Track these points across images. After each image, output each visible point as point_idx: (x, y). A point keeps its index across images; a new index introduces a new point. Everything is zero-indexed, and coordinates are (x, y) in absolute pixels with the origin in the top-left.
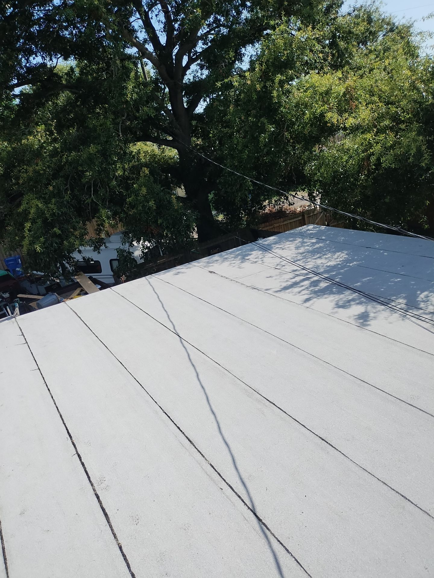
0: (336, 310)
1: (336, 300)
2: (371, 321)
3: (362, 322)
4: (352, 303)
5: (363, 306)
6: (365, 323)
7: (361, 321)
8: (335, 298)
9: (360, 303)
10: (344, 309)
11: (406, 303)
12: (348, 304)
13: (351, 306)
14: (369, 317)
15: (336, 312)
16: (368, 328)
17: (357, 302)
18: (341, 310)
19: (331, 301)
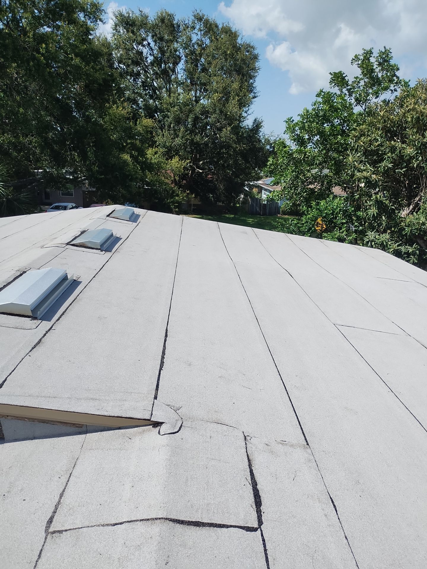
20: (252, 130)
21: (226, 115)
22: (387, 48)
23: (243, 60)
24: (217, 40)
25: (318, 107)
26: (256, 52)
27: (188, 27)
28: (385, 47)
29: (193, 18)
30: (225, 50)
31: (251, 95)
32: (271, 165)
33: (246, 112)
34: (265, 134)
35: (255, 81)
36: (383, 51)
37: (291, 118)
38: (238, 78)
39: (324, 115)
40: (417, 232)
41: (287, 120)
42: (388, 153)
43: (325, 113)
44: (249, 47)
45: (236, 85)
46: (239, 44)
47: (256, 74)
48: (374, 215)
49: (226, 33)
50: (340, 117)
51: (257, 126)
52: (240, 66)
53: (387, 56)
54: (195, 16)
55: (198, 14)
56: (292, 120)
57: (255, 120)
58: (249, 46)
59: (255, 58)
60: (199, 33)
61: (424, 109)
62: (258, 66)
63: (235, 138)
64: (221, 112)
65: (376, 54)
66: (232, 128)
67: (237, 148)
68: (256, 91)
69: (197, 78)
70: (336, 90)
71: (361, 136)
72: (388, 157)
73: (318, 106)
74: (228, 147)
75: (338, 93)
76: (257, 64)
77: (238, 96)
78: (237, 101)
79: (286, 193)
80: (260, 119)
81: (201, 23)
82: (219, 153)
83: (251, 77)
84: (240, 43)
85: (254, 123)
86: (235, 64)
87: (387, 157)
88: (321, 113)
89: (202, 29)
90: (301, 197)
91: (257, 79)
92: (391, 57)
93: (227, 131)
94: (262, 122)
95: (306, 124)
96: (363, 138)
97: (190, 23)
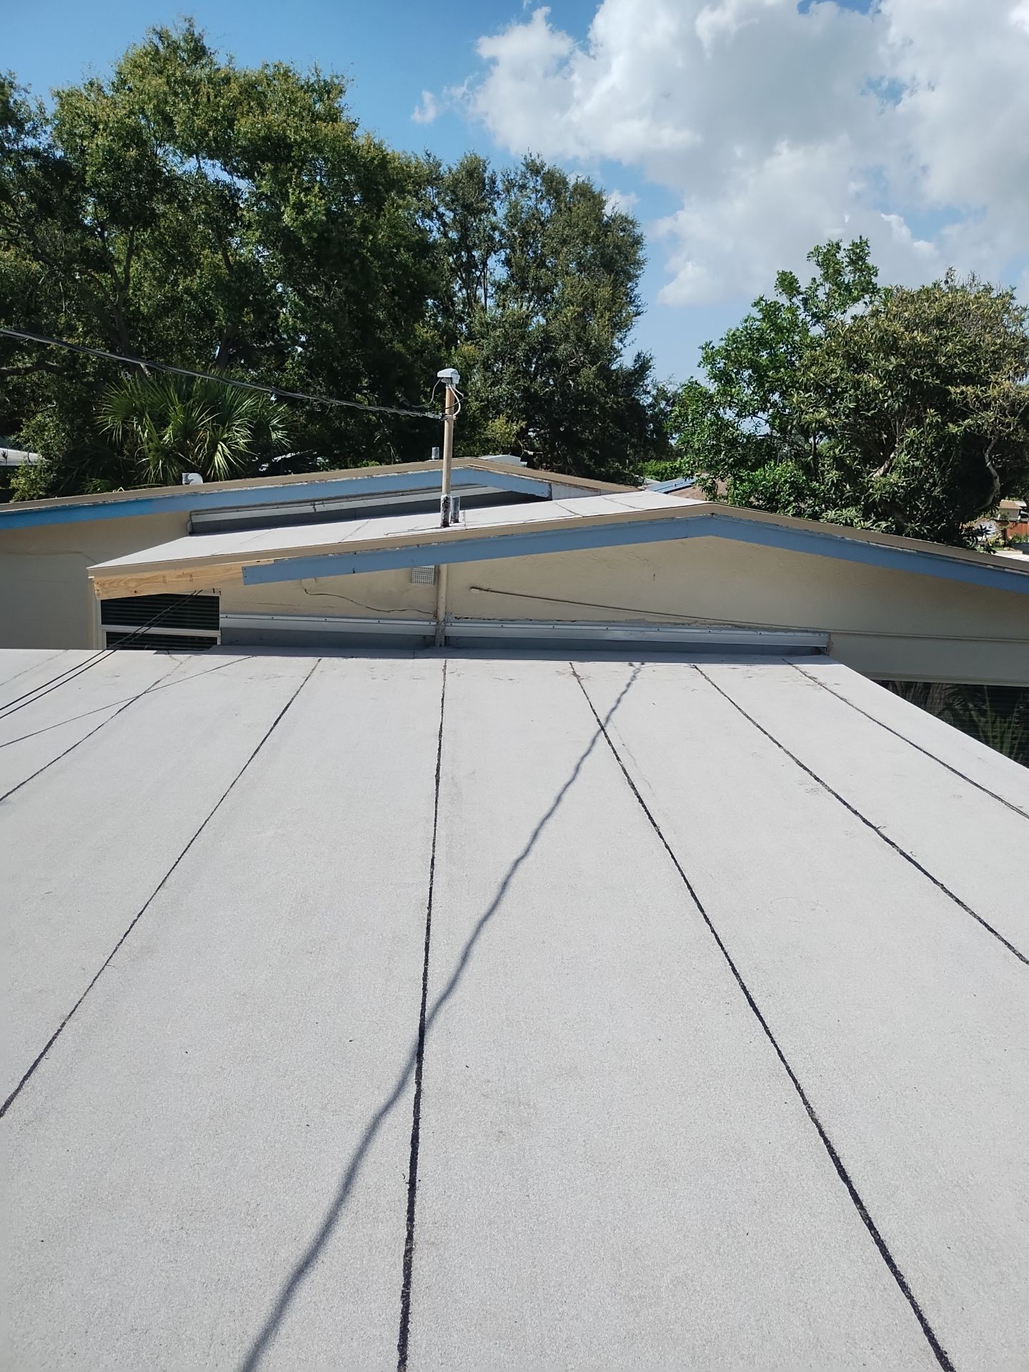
20: (631, 374)
21: (588, 344)
22: (864, 239)
23: (617, 247)
24: (570, 209)
25: (752, 325)
26: (638, 231)
27: (514, 186)
28: (861, 237)
29: (523, 169)
30: (585, 228)
31: (632, 309)
32: (677, 416)
33: (621, 341)
34: (657, 381)
35: (636, 284)
36: (858, 241)
37: (711, 343)
38: (606, 278)
39: (761, 337)
40: (888, 497)
41: (704, 346)
42: (850, 390)
43: (762, 334)
44: (626, 222)
45: (605, 292)
46: (607, 217)
47: (639, 272)
48: (833, 481)
49: (583, 195)
50: (787, 340)
51: (643, 366)
52: (612, 258)
53: (863, 250)
54: (527, 166)
55: (533, 161)
56: (711, 346)
57: (639, 356)
58: (625, 219)
59: (637, 242)
60: (533, 196)
61: (888, 326)
62: (645, 257)
63: (603, 385)
64: (579, 339)
65: (846, 245)
66: (598, 369)
67: (607, 403)
68: (640, 303)
69: (533, 278)
70: (783, 300)
71: (812, 365)
72: (850, 396)
73: (751, 323)
74: (591, 401)
75: (787, 304)
76: (641, 254)
77: (610, 310)
78: (609, 320)
79: (701, 458)
80: (648, 354)
81: (538, 178)
82: (575, 412)
83: (631, 278)
84: (609, 215)
85: (635, 361)
86: (603, 255)
87: (848, 395)
88: (756, 335)
89: (539, 188)
90: (725, 464)
91: (640, 281)
92: (867, 253)
93: (589, 372)
94: (651, 359)
95: (733, 353)
96: (813, 368)
97: (518, 178)
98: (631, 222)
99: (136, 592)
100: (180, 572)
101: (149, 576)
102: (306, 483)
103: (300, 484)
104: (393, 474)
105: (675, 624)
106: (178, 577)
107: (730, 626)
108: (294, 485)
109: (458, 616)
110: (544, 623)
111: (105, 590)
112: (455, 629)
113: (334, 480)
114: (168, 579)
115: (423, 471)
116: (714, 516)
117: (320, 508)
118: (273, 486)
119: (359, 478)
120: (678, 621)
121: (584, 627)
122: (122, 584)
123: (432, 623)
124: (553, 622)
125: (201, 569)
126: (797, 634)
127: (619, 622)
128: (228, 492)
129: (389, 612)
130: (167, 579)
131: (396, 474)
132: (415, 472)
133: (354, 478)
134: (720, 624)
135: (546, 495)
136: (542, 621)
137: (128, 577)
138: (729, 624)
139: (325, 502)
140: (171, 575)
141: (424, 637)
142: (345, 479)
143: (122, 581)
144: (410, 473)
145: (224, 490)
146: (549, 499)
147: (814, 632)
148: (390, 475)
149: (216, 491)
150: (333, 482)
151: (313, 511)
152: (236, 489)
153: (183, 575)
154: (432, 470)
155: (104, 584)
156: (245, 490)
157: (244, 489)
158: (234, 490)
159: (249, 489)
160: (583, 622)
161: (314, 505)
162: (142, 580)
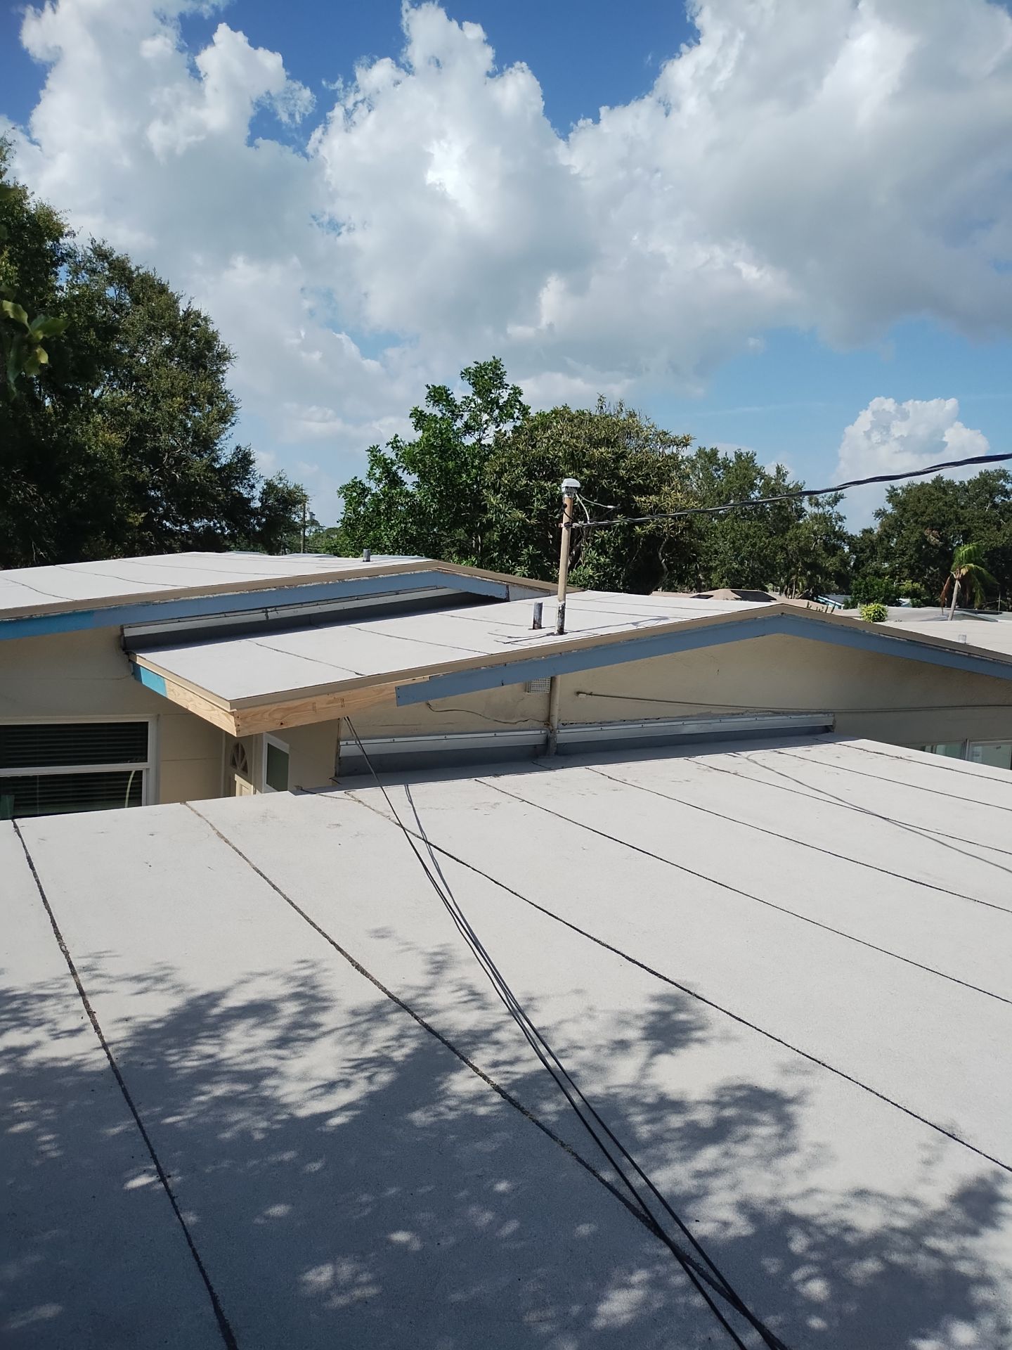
0: (788, 1086)
1: (794, 1160)
2: (643, 1013)
3: (679, 1010)
4: (704, 1116)
5: (654, 1088)
6: (668, 1008)
7: (682, 1017)
8: (800, 1172)
9: (666, 1105)
10: (748, 1082)
11: (456, 1069)
12: (729, 1112)
13: (712, 1097)
14: (644, 1028)
15: (786, 1070)
16: (661, 987)
17: (676, 1121)
18: (767, 1080)
19: (821, 1156)
45: (206, 386)
52: (202, 353)
63: (215, 478)
64: (186, 430)
74: (203, 493)
81: (105, 265)
93: (200, 464)
98: (205, 319)
99: (282, 724)
100: (330, 698)
101: (299, 704)
102: (274, 589)
103: (268, 590)
104: (365, 578)
105: (733, 714)
106: (330, 702)
107: (770, 713)
108: (261, 591)
109: (565, 722)
110: (635, 722)
111: (246, 725)
112: (563, 736)
113: (305, 585)
114: (318, 706)
115: (393, 575)
116: (784, 615)
117: (273, 615)
118: (238, 593)
119: (330, 582)
120: (735, 712)
121: (666, 724)
122: (266, 715)
123: (543, 732)
124: (642, 721)
125: (355, 691)
126: (815, 716)
127: (692, 716)
128: (187, 600)
129: (516, 723)
130: (316, 705)
131: (367, 578)
132: (385, 576)
133: (326, 583)
134: (763, 712)
135: (504, 597)
136: (633, 721)
137: (274, 707)
138: (770, 711)
139: (277, 609)
140: (321, 701)
141: (535, 746)
142: (315, 584)
143: (267, 711)
144: (380, 576)
145: (182, 598)
146: (507, 600)
147: (824, 713)
148: (362, 578)
149: (173, 600)
150: (303, 587)
151: (265, 618)
152: (196, 597)
153: (335, 700)
154: (402, 574)
155: (246, 718)
156: (207, 598)
157: (205, 596)
158: (193, 598)
159: (211, 596)
160: (665, 719)
161: (267, 612)
162: (288, 709)
